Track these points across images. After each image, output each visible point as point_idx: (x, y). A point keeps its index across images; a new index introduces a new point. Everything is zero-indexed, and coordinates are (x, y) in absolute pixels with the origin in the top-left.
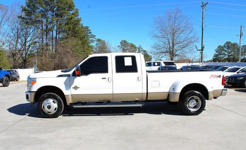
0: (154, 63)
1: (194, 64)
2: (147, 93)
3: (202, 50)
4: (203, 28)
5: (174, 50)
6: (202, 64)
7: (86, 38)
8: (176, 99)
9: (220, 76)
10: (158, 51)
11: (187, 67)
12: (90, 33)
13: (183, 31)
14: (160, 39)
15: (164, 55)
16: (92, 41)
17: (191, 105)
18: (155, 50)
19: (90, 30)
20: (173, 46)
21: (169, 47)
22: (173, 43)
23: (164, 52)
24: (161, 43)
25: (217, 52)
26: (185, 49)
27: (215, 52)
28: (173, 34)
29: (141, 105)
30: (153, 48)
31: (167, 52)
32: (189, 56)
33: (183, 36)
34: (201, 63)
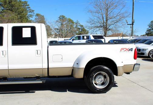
0: (83, 37)
1: (124, 38)
2: (48, 68)
3: (133, 24)
4: (133, 3)
5: (108, 24)
6: (133, 38)
7: (24, 12)
8: (80, 75)
9: (131, 50)
10: (93, 25)
11: (114, 40)
12: (28, 8)
13: (116, 6)
14: (94, 14)
15: (98, 29)
16: (31, 16)
17: (98, 82)
18: (89, 25)
19: (28, 5)
20: (107, 20)
21: (102, 21)
22: (107, 18)
23: (98, 27)
24: (95, 17)
25: (150, 27)
26: (118, 24)
27: (148, 27)
28: (107, 10)
29: (41, 82)
30: (88, 22)
31: (101, 27)
32: (122, 30)
33: (116, 11)
34: (131, 37)
